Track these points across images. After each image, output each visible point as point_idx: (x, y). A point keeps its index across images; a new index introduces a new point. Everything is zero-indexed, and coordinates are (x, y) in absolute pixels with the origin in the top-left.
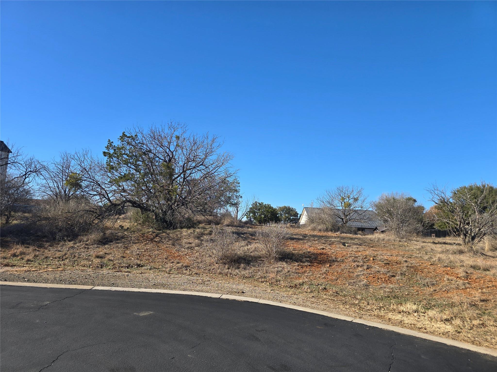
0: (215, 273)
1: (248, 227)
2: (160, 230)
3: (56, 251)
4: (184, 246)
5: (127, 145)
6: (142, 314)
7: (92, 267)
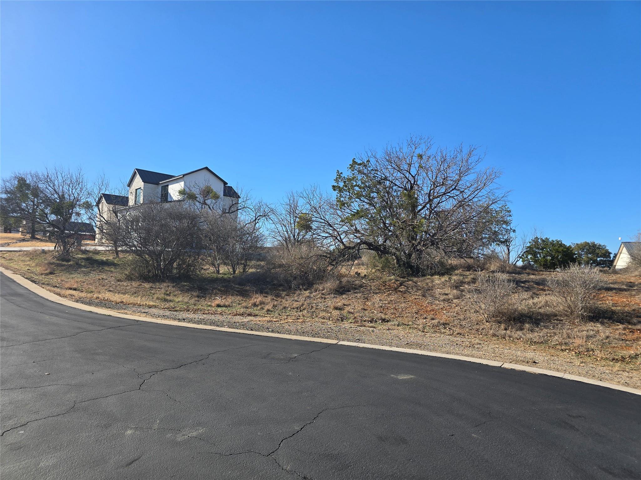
0: (486, 335)
1: (529, 274)
2: (404, 277)
3: (293, 300)
4: (439, 298)
5: (359, 174)
6: (402, 377)
7: (332, 320)
